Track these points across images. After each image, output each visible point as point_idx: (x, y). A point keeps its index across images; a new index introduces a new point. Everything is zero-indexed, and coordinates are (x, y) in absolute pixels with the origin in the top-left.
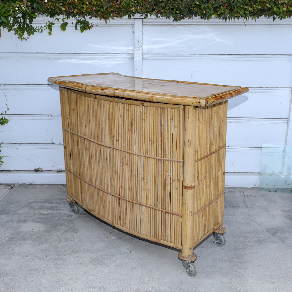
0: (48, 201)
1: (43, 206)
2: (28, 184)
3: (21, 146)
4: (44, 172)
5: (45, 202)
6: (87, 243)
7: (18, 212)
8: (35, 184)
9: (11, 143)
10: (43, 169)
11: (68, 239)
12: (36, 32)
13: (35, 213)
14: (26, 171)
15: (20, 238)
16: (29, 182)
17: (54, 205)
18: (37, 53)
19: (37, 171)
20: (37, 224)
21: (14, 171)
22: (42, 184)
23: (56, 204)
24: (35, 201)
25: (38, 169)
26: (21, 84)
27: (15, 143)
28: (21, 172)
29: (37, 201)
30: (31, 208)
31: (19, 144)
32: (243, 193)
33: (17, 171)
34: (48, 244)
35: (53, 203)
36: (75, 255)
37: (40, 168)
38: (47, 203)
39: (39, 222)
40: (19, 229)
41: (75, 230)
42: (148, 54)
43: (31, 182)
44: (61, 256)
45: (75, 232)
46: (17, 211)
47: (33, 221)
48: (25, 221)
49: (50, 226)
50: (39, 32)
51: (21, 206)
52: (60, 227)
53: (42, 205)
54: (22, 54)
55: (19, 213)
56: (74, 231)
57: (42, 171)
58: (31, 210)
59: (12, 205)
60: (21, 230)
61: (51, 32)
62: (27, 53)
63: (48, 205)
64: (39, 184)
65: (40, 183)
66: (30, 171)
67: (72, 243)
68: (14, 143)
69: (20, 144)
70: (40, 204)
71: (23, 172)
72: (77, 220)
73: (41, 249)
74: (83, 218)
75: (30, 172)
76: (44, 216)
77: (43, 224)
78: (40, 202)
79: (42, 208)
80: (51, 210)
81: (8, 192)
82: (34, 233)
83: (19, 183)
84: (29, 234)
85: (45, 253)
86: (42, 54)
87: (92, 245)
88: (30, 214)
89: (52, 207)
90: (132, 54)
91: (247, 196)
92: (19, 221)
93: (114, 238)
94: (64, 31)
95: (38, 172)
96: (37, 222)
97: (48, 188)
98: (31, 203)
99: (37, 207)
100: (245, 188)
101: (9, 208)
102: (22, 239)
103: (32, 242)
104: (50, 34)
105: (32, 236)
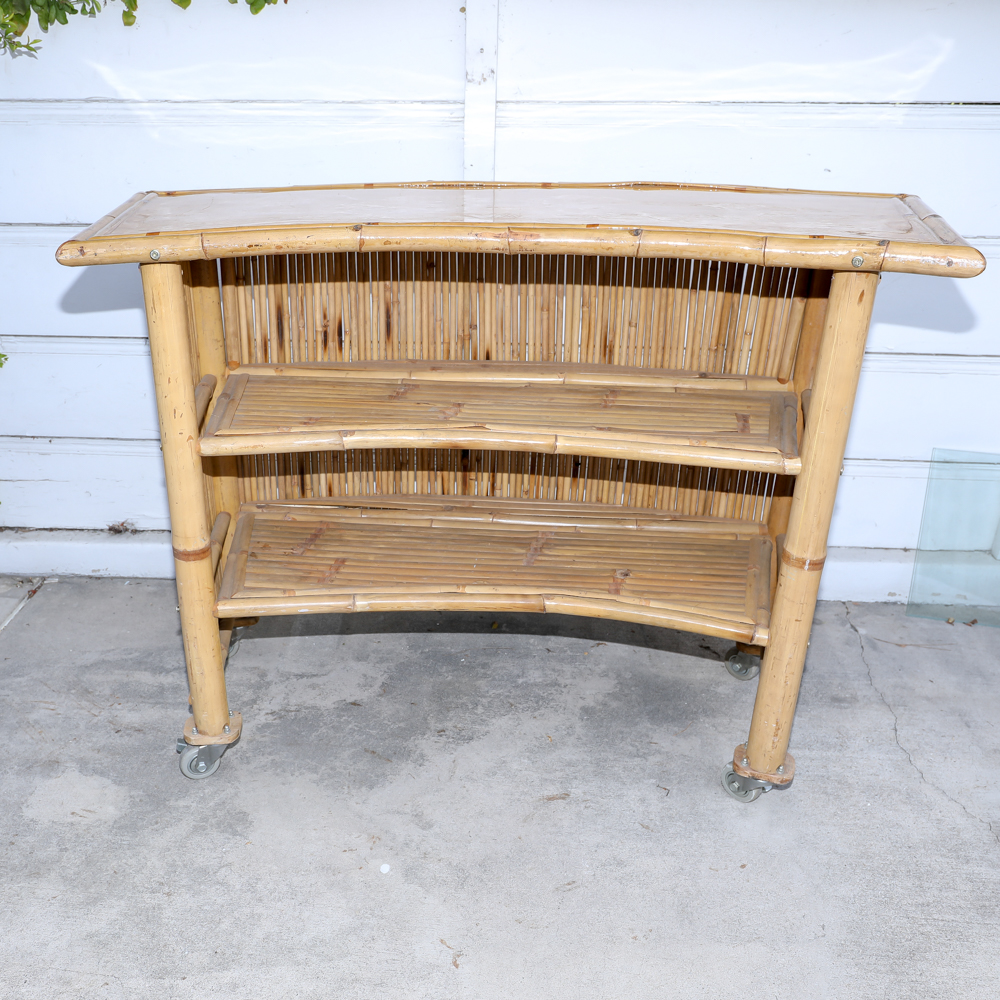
0: (151, 659)
1: (127, 684)
2: (90, 577)
3: (57, 445)
4: (141, 535)
5: (139, 664)
6: (279, 900)
7: (33, 717)
8: (112, 578)
9: (21, 437)
10: (139, 526)
11: (204, 871)
12: (74, 12)
13: (95, 720)
14: (83, 530)
15: (16, 862)
16: (93, 571)
17: (167, 680)
18: (87, 101)
19: (116, 531)
20: (95, 781)
21: (40, 529)
22: (137, 578)
23: (175, 673)
24: (104, 661)
25: (122, 524)
26: (37, 225)
27: (37, 437)
28: (65, 533)
29: (110, 657)
30: (86, 692)
31: (51, 439)
32: (852, 627)
33: (51, 530)
34: (122, 903)
35: (168, 672)
36: (227, 976)
37: (129, 521)
38: (145, 670)
39: (102, 774)
40: (24, 809)
41: (235, 822)
42: (518, 102)
43: (99, 570)
44: (167, 982)
45: (235, 833)
46: (33, 707)
47: (84, 766)
48: (52, 765)
49: (141, 793)
50: (84, 11)
51: (50, 682)
52: (181, 803)
53: (125, 680)
54: (30, 103)
55: (36, 722)
56: (230, 826)
57: (135, 532)
58: (84, 703)
59: (19, 676)
60: (28, 813)
61: (135, 13)
62: (49, 101)
63: (146, 678)
64: (129, 578)
65: (131, 575)
66: (95, 530)
67: (220, 901)
68: (33, 437)
69: (54, 441)
70: (118, 676)
71: (71, 533)
72: (248, 763)
73: (90, 936)
74: (270, 754)
75: (95, 534)
76: (127, 738)
77: (115, 782)
78: (120, 665)
79: (125, 693)
80: (157, 703)
81: (15, 613)
82: (77, 836)
83: (60, 571)
84: (55, 841)
85: (102, 962)
86: (104, 105)
87: (297, 914)
88: (77, 727)
89: (162, 689)
90: (455, 102)
91: (873, 644)
92: (29, 767)
93: (385, 868)
94: (185, 8)
95: (123, 537)
96: (95, 771)
97: (155, 593)
98: (86, 668)
99: (107, 692)
100: (856, 604)
101: (7, 692)
102: (26, 866)
103: (62, 888)
104: (131, 20)
105: (66, 850)
